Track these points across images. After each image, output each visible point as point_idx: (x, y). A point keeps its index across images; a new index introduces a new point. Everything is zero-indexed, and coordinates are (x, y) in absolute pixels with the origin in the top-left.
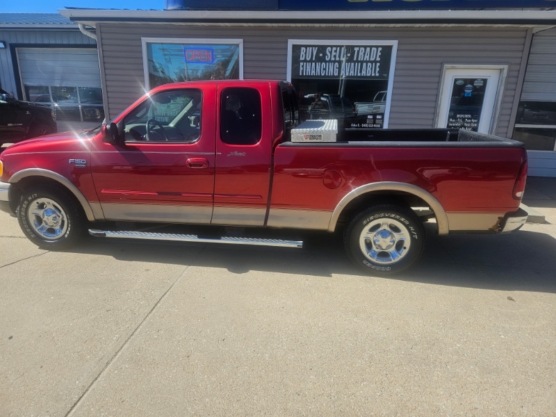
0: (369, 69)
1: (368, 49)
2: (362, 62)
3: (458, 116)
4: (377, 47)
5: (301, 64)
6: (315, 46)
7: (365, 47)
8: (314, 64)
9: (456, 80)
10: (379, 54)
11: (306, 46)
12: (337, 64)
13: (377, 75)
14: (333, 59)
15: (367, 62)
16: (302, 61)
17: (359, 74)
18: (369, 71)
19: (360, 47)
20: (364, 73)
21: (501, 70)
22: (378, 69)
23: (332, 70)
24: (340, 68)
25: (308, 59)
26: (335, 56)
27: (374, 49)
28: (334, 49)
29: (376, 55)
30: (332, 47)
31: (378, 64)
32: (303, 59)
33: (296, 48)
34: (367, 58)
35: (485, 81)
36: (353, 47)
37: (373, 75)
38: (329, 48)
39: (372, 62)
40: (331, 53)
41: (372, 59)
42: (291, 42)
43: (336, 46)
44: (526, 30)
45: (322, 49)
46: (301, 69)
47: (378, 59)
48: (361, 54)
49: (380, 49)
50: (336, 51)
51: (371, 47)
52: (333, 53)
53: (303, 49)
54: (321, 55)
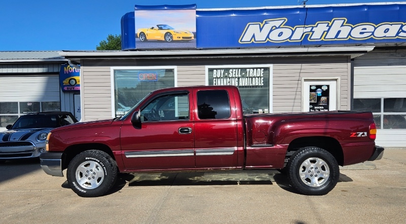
0: (257, 81)
1: (255, 70)
2: (252, 78)
3: (316, 108)
4: (261, 68)
5: (214, 79)
6: (222, 69)
7: (253, 69)
8: (222, 79)
9: (311, 86)
10: (262, 72)
11: (217, 69)
12: (237, 79)
13: (262, 84)
14: (234, 76)
15: (255, 77)
16: (215, 78)
17: (251, 85)
18: (257, 82)
19: (250, 68)
20: (254, 84)
21: (336, 80)
22: (262, 81)
23: (234, 83)
24: (238, 81)
25: (218, 77)
26: (235, 74)
27: (258, 69)
28: (234, 70)
29: (260, 73)
30: (233, 69)
31: (262, 78)
32: (215, 76)
33: (211, 70)
34: (255, 75)
35: (328, 86)
36: (246, 69)
37: (260, 85)
38: (231, 70)
39: (258, 77)
40: (232, 72)
41: (258, 76)
42: (207, 67)
43: (236, 69)
44: (347, 57)
45: (227, 70)
46: (214, 82)
47: (262, 75)
48: (251, 73)
49: (262, 70)
50: (235, 72)
51: (257, 68)
52: (234, 73)
53: (215, 71)
54: (226, 74)
